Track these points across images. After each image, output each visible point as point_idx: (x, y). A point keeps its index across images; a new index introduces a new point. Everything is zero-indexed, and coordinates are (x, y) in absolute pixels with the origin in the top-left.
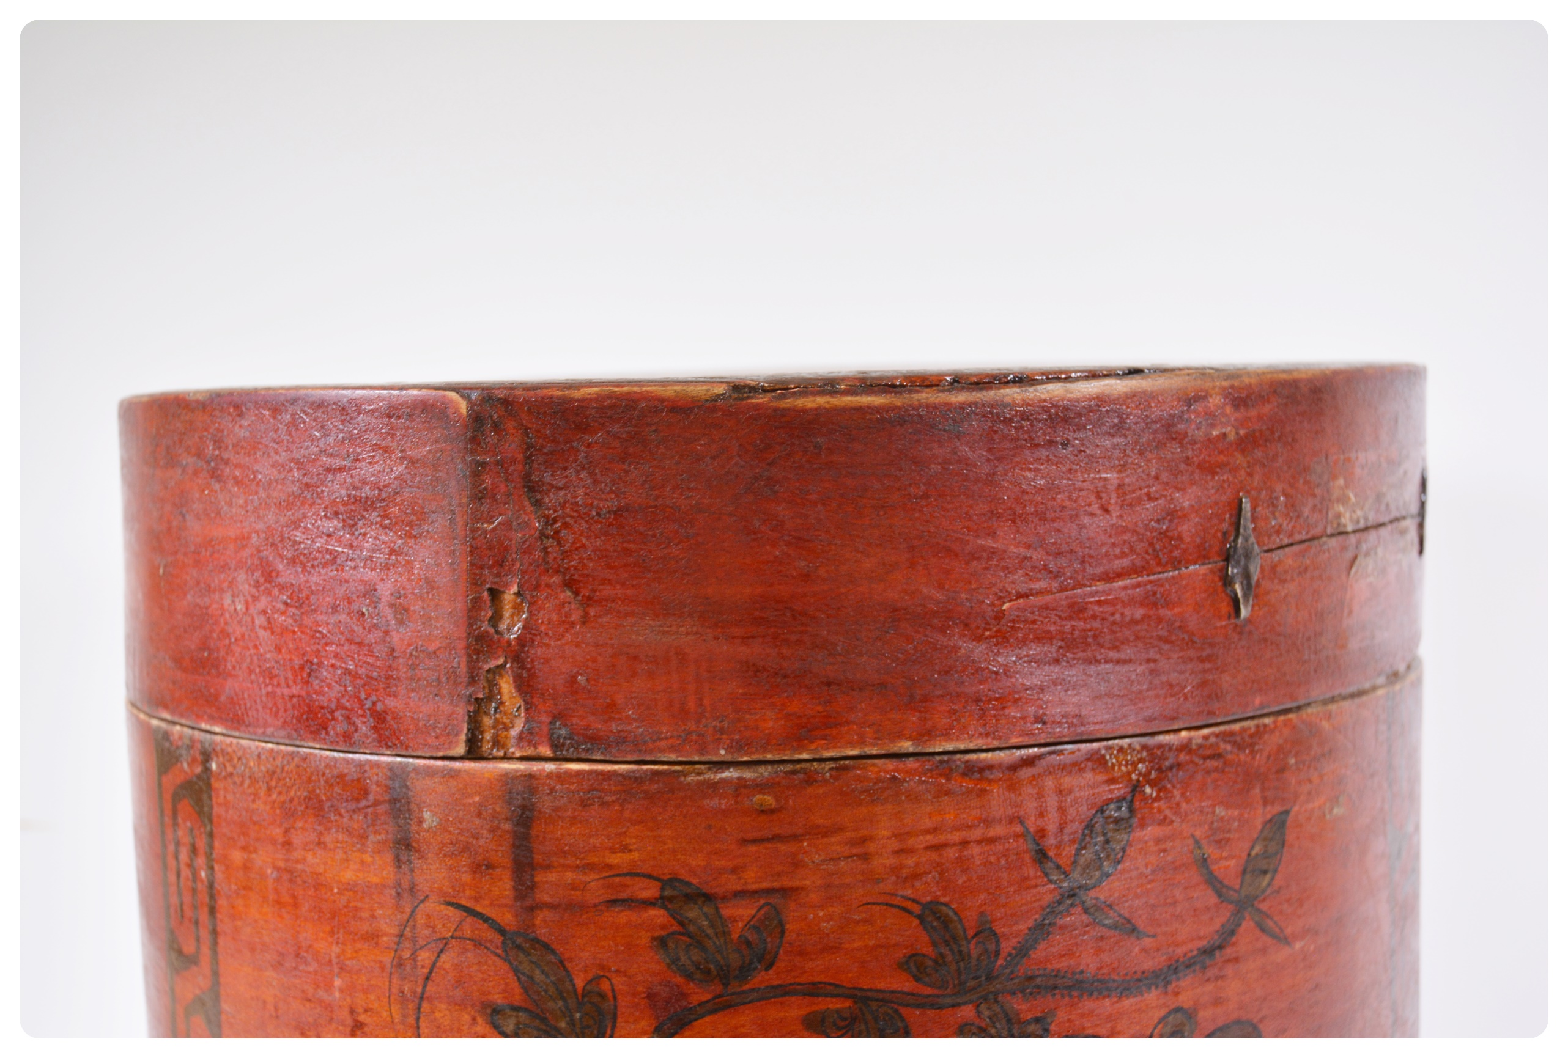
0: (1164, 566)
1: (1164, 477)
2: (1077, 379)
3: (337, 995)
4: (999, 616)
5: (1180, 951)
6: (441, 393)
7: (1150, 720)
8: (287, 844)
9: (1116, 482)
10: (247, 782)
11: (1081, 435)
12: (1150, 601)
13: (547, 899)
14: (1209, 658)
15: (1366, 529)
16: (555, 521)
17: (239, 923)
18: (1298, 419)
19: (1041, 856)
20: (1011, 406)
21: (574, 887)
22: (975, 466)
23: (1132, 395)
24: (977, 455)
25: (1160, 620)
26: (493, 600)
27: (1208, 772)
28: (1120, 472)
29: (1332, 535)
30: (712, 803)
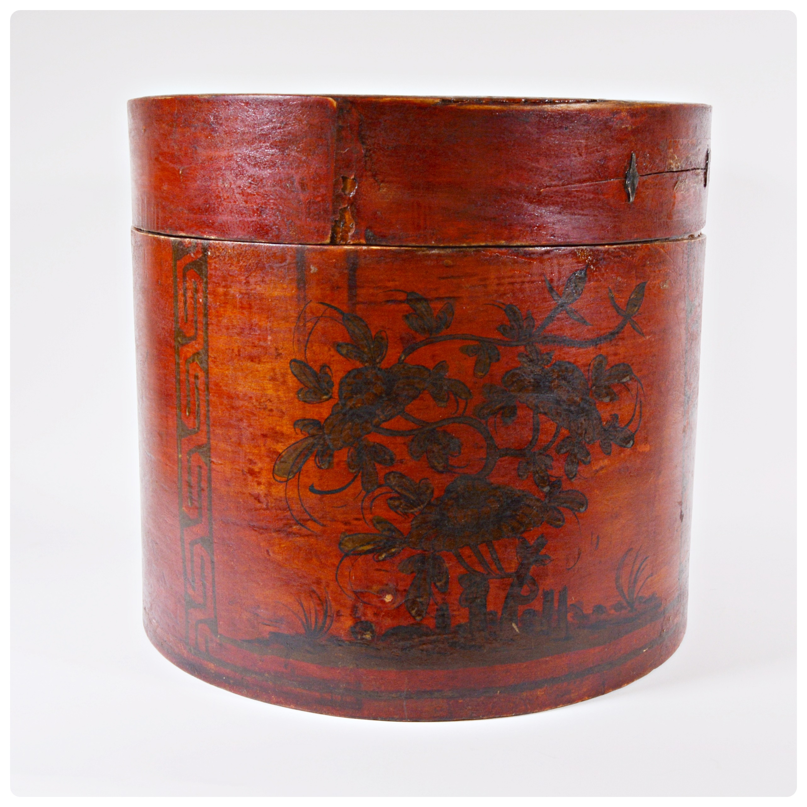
0: (602, 178)
1: (603, 143)
2: (572, 103)
3: (269, 343)
4: (539, 194)
5: (602, 332)
6: (325, 98)
7: (595, 239)
8: (248, 282)
9: (585, 144)
10: (227, 258)
11: (573, 124)
12: (595, 192)
13: (361, 300)
14: (617, 217)
15: (682, 171)
16: (370, 150)
17: (220, 319)
18: (656, 123)
19: (551, 289)
20: (547, 112)
21: (372, 295)
22: (532, 135)
23: (592, 110)
24: (534, 131)
25: (599, 200)
26: (343, 181)
27: (615, 263)
28: (586, 140)
29: (667, 172)
30: (429, 263)
